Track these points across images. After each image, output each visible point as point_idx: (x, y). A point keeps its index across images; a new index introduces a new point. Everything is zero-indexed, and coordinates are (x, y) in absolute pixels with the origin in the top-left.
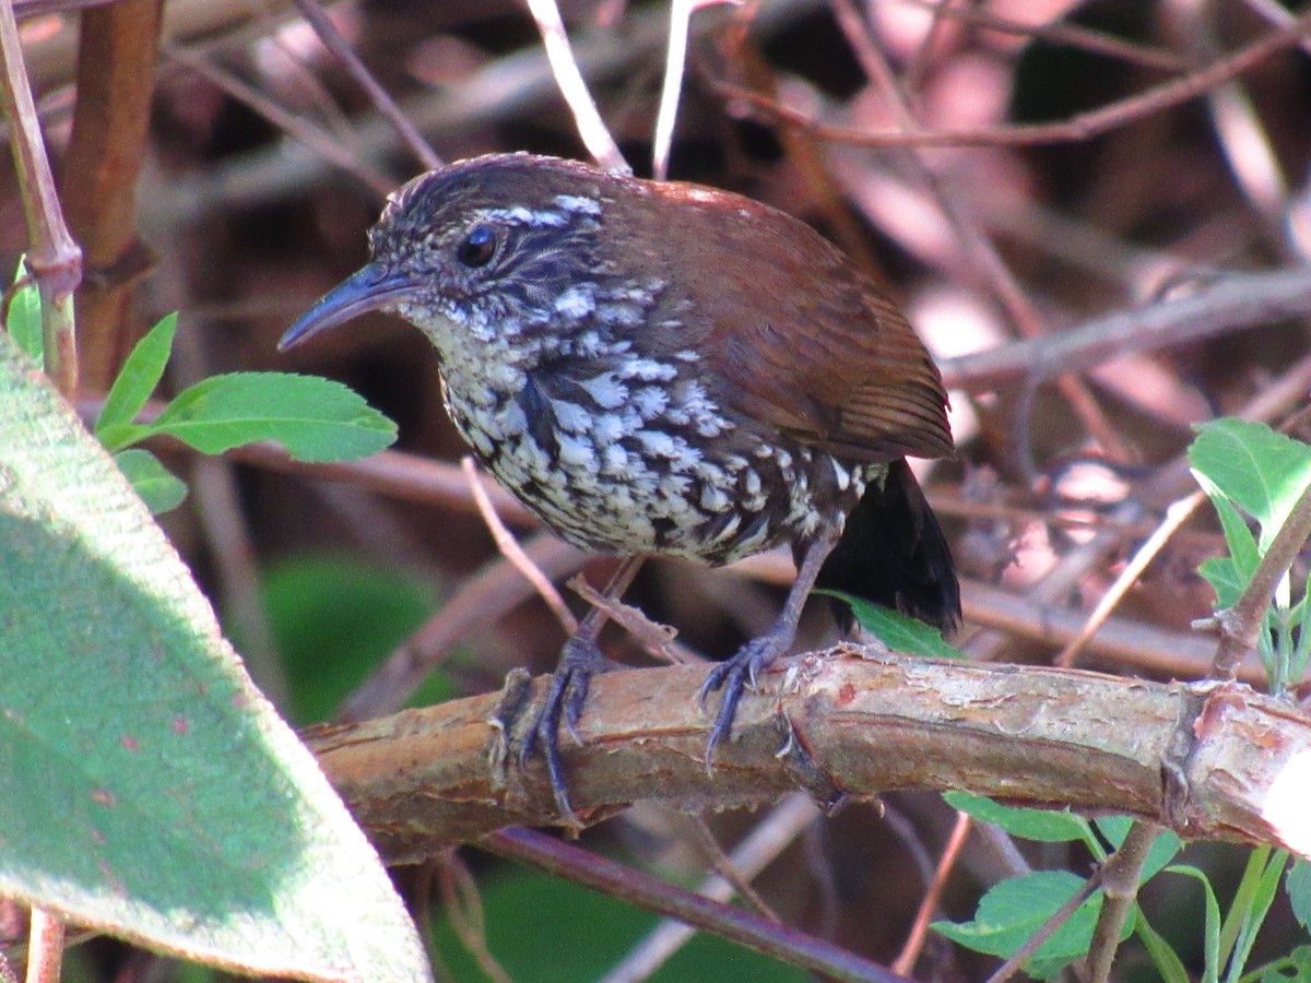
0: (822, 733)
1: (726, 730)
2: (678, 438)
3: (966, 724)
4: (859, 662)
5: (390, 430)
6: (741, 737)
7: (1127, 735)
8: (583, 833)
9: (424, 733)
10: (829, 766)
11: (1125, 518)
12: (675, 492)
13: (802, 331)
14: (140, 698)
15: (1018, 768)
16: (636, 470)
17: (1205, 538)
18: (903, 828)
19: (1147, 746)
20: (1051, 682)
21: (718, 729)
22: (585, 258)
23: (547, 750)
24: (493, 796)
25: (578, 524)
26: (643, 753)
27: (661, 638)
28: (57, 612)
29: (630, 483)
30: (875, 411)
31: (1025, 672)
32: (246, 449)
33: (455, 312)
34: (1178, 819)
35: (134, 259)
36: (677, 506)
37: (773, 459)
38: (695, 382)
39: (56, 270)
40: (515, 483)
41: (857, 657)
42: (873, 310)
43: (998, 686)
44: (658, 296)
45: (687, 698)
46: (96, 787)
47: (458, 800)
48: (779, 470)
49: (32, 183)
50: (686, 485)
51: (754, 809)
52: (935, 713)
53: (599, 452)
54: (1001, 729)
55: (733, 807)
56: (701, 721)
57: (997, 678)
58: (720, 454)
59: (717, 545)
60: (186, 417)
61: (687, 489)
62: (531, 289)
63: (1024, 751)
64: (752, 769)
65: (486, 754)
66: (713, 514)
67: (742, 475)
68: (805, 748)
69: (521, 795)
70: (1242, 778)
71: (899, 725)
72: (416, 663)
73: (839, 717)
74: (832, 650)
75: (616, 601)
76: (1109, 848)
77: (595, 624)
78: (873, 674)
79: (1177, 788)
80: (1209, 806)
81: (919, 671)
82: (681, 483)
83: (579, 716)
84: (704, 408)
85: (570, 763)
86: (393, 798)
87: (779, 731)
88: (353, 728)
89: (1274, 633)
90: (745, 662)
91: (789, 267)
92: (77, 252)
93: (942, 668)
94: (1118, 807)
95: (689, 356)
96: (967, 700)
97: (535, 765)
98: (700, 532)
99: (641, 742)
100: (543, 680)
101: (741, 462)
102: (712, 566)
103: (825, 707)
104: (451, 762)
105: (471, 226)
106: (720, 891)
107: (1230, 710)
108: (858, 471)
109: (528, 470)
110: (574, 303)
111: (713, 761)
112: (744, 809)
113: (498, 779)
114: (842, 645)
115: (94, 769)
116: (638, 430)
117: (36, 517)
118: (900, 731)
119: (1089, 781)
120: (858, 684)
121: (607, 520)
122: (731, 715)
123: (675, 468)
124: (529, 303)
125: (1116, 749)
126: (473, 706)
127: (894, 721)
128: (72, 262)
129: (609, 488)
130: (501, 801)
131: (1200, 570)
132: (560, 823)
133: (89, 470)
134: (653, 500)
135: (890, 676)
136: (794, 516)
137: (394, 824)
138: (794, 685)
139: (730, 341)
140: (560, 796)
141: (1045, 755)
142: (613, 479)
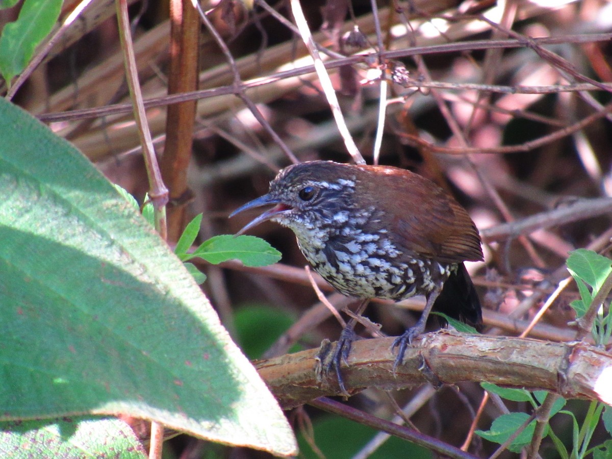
0: (435, 362)
1: (401, 360)
2: (382, 259)
3: (487, 358)
4: (448, 336)
5: (279, 255)
6: (406, 363)
7: (545, 361)
8: (349, 398)
9: (292, 362)
10: (438, 374)
11: (544, 287)
12: (382, 278)
13: (426, 217)
14: (192, 347)
15: (505, 373)
16: (368, 272)
17: (572, 294)
18: (465, 399)
19: (552, 365)
20: (517, 342)
21: (398, 361)
22: (346, 202)
23: (336, 368)
24: (317, 385)
25: (346, 289)
26: (371, 369)
27: (375, 328)
28: (161, 316)
29: (366, 277)
30: (454, 245)
31: (508, 339)
32: (227, 263)
33: (298, 219)
34: (563, 391)
35: (187, 195)
36: (383, 283)
37: (417, 264)
38: (386, 239)
39: (159, 197)
40: (324, 276)
41: (448, 334)
42: (453, 209)
43: (499, 344)
44: (373, 213)
45: (387, 349)
46: (176, 379)
47: (304, 387)
48: (419, 268)
49: (150, 166)
50: (386, 275)
51: (411, 389)
52: (476, 354)
53: (353, 267)
54: (500, 359)
55: (403, 389)
56: (392, 357)
57: (498, 341)
58: (398, 264)
59: (398, 295)
60: (206, 251)
61: (386, 277)
62: (325, 211)
63: (508, 368)
64: (410, 375)
65: (314, 370)
66: (395, 285)
67: (406, 270)
68: (429, 367)
69: (327, 384)
70: (586, 376)
71: (462, 358)
72: (289, 340)
73: (441, 356)
74: (439, 331)
75: (359, 315)
76: (538, 404)
77: (353, 324)
78: (453, 340)
79: (563, 380)
80: (574, 386)
81: (470, 339)
82: (384, 275)
83: (348, 356)
84: (391, 248)
85: (345, 373)
86: (281, 386)
87: (419, 361)
88: (266, 361)
89: (598, 327)
90: (407, 336)
91: (421, 195)
92: (167, 191)
93: (478, 338)
94: (542, 387)
95: (384, 231)
96: (487, 349)
97: (332, 374)
98: (391, 291)
99: (370, 365)
100: (334, 344)
101: (405, 266)
102: (396, 302)
103: (436, 352)
104: (301, 373)
105: (306, 185)
106: (399, 421)
107: (582, 352)
108: (448, 267)
109: (329, 273)
110: (341, 218)
111: (396, 372)
112: (407, 389)
113: (318, 379)
114: (442, 330)
115: (176, 373)
116: (366, 258)
117: (153, 282)
118: (463, 360)
119: (531, 378)
120: (448, 343)
121: (358, 288)
122: (402, 355)
123: (382, 270)
124: (324, 216)
125: (541, 366)
126: (310, 353)
127: (461, 357)
128: (165, 194)
129: (358, 278)
130: (320, 387)
131: (571, 305)
132: (341, 394)
133: (173, 266)
134: (375, 281)
135: (460, 341)
136: (425, 284)
137: (281, 396)
138: (425, 344)
139: (401, 222)
140: (341, 385)
141: (516, 369)
142: (359, 276)
